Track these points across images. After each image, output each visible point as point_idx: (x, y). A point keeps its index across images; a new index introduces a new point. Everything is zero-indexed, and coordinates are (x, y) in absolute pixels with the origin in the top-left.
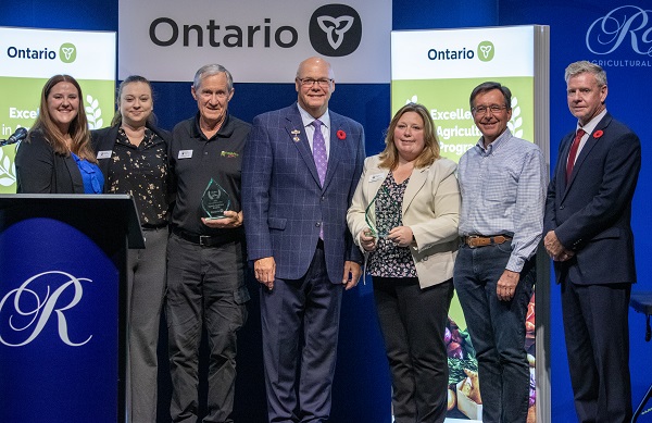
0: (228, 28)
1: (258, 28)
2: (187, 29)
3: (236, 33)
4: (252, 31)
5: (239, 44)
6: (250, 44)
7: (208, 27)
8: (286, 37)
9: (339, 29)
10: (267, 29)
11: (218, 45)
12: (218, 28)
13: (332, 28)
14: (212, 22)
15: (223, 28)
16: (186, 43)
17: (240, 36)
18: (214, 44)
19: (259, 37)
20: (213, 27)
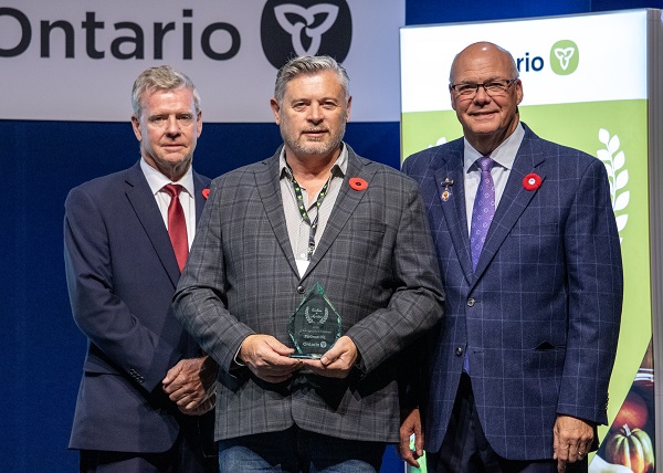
0: (118, 26)
1: (171, 26)
2: (46, 28)
3: (131, 33)
4: (160, 31)
5: (139, 54)
6: (158, 54)
7: (84, 25)
8: (220, 41)
9: (312, 27)
10: (188, 28)
11: (101, 55)
12: (101, 25)
13: (300, 25)
14: (91, 16)
15: (109, 26)
16: (45, 52)
17: (139, 40)
18: (94, 53)
19: (173, 41)
20: (91, 24)
